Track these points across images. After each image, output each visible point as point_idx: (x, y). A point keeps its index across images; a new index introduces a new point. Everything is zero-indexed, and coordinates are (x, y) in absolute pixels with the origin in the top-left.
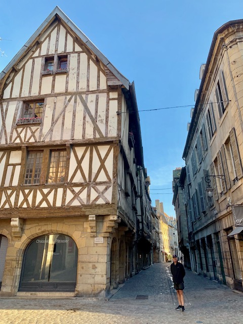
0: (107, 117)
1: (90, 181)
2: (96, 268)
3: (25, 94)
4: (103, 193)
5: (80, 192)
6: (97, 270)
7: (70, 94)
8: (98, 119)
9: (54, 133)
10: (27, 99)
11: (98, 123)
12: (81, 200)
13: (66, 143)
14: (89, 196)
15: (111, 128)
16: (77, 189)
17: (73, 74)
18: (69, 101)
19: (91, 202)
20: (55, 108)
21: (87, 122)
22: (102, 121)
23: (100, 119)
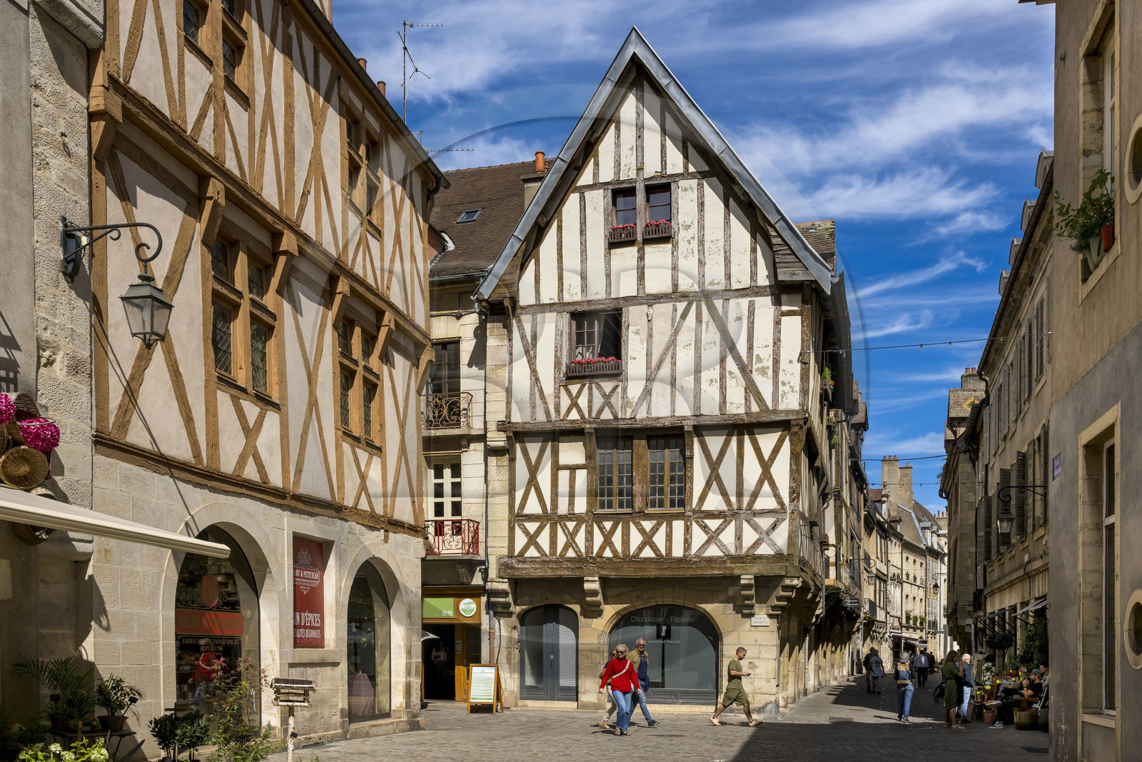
0: (776, 362)
1: (740, 508)
2: (756, 667)
3: (573, 294)
4: (768, 533)
5: (720, 530)
6: (757, 671)
7: (685, 296)
8: (755, 367)
9: (654, 397)
10: (580, 309)
11: (757, 378)
12: (723, 545)
13: (684, 423)
14: (739, 537)
15: (787, 389)
16: (713, 524)
17: (689, 242)
18: (684, 316)
19: (744, 551)
20: (650, 336)
21: (731, 373)
22: (763, 371)
23: (760, 365)
